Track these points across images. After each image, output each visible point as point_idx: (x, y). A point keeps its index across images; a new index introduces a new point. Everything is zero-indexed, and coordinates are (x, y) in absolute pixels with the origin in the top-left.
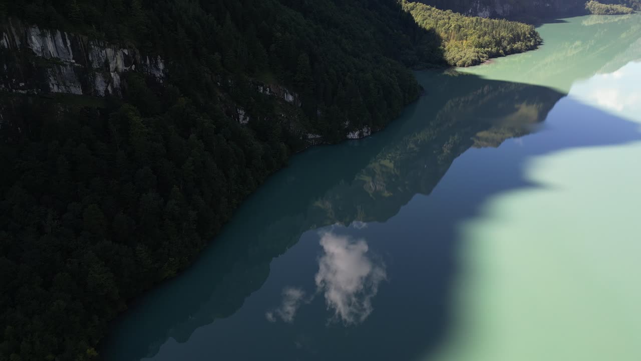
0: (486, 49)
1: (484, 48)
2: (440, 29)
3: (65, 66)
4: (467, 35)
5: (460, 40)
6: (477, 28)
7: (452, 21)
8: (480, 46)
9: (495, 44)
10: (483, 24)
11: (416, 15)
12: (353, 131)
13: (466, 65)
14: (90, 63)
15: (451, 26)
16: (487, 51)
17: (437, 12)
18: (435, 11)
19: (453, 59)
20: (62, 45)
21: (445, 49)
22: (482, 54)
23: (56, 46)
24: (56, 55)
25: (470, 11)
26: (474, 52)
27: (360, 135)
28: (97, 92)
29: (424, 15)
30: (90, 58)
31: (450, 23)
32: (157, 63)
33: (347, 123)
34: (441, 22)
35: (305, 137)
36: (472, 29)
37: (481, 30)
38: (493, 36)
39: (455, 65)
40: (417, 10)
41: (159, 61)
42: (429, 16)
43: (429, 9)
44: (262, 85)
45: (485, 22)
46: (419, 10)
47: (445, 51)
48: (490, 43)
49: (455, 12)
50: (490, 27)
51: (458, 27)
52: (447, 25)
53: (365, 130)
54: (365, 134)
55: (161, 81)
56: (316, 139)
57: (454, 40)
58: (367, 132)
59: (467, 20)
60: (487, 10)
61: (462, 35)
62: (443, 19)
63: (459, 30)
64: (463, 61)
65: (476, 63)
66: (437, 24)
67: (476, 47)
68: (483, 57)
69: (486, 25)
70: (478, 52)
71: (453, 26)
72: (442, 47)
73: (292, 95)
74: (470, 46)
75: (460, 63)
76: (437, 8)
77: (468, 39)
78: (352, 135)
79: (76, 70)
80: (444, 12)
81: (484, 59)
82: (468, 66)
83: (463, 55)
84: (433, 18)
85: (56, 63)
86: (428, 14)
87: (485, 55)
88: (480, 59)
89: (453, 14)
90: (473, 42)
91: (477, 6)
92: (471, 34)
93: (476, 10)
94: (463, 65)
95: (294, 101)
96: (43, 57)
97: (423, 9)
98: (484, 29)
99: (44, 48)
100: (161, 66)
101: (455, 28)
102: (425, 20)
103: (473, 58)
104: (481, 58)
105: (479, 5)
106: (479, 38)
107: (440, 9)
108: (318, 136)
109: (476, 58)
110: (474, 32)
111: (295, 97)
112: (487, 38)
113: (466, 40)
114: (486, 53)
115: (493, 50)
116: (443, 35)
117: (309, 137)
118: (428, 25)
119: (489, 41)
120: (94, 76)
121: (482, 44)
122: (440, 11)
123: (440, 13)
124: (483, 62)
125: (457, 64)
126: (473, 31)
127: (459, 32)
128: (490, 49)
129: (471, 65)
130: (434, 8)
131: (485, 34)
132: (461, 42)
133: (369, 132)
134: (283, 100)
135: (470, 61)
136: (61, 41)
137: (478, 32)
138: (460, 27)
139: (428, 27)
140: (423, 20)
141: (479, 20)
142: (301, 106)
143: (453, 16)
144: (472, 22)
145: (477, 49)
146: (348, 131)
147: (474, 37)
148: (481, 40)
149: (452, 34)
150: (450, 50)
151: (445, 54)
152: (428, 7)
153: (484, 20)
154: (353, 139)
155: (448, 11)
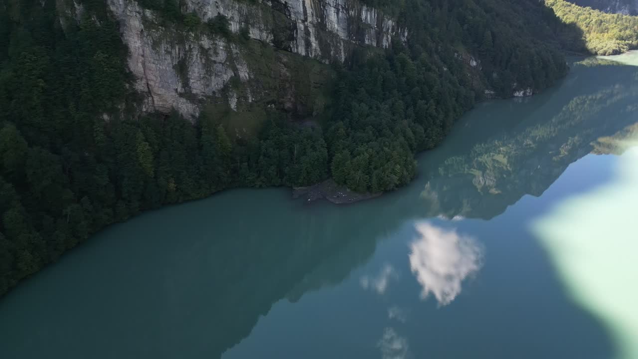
0: (627, 42)
1: (625, 41)
2: (580, 23)
3: (373, 29)
4: (608, 29)
5: (601, 33)
6: (618, 23)
7: (593, 16)
8: (621, 38)
9: (635, 37)
10: (624, 21)
11: (557, 11)
12: (519, 90)
13: (607, 54)
14: (382, 28)
15: (592, 20)
16: (628, 44)
17: (577, 8)
18: (575, 8)
19: (595, 48)
20: (373, 17)
21: (587, 40)
22: (622, 46)
23: (371, 17)
24: (369, 22)
25: (609, 9)
26: (615, 43)
27: (524, 94)
28: (382, 45)
29: (564, 11)
30: (383, 25)
31: (591, 18)
32: (404, 32)
33: (515, 84)
34: (581, 17)
35: (483, 92)
36: (614, 23)
37: (623, 25)
38: (635, 30)
39: (596, 54)
40: (557, 6)
41: (406, 30)
42: (570, 11)
43: (569, 6)
44: (457, 52)
45: (626, 18)
46: (559, 7)
47: (587, 42)
48: (631, 36)
49: (593, 9)
50: (631, 23)
51: (599, 22)
52: (588, 19)
53: (528, 90)
54: (528, 94)
55: (404, 44)
56: (491, 95)
57: (595, 33)
58: (530, 93)
59: (608, 16)
60: (627, 8)
61: (604, 28)
62: (584, 14)
63: (600, 24)
64: (605, 51)
65: (616, 52)
66: (578, 19)
67: (617, 39)
68: (624, 48)
69: (628, 21)
70: (619, 44)
71: (594, 20)
72: (583, 38)
73: (476, 61)
74: (611, 39)
75: (601, 51)
76: (576, 5)
77: (609, 32)
78: (518, 94)
79: (376, 31)
80: (584, 9)
81: (624, 50)
82: (609, 55)
83: (605, 46)
84: (573, 13)
85: (370, 26)
86: (568, 10)
87: (625, 47)
88: (620, 50)
89: (592, 10)
90: (614, 35)
91: (615, 5)
92: (613, 28)
93: (615, 8)
94: (604, 54)
95: (477, 65)
96: (365, 23)
97: (563, 5)
98: (625, 24)
99: (366, 18)
100: (406, 34)
101: (596, 22)
102: (565, 15)
103: (615, 48)
104: (622, 49)
105: (618, 3)
106: (620, 31)
107: (579, 5)
108: (492, 92)
109: (617, 49)
110: (615, 27)
111: (477, 63)
112: (628, 32)
113: (608, 33)
114: (626, 45)
115: (634, 43)
116: (583, 28)
117: (486, 92)
118: (569, 19)
119: (630, 35)
120: (383, 36)
121: (623, 37)
122: (579, 7)
123: (580, 10)
124: (623, 53)
125: (598, 52)
126: (615, 25)
127: (600, 26)
128: (630, 42)
129: (612, 55)
130: (574, 5)
131: (626, 28)
132: (602, 34)
133: (531, 94)
134: (469, 64)
135: (611, 51)
136: (373, 14)
137: (619, 26)
138: (601, 22)
139: (568, 22)
140: (564, 15)
141: (620, 16)
142: (482, 70)
143: (593, 12)
144: (613, 18)
145: (618, 41)
146: (515, 90)
147: (616, 31)
148: (622, 33)
149: (594, 27)
150: (592, 41)
151: (587, 44)
152: (569, 3)
153: (624, 17)
154: (518, 97)
155: (588, 8)
